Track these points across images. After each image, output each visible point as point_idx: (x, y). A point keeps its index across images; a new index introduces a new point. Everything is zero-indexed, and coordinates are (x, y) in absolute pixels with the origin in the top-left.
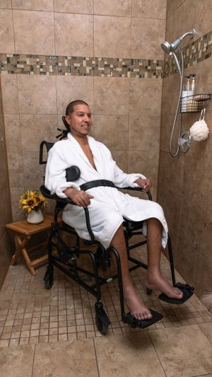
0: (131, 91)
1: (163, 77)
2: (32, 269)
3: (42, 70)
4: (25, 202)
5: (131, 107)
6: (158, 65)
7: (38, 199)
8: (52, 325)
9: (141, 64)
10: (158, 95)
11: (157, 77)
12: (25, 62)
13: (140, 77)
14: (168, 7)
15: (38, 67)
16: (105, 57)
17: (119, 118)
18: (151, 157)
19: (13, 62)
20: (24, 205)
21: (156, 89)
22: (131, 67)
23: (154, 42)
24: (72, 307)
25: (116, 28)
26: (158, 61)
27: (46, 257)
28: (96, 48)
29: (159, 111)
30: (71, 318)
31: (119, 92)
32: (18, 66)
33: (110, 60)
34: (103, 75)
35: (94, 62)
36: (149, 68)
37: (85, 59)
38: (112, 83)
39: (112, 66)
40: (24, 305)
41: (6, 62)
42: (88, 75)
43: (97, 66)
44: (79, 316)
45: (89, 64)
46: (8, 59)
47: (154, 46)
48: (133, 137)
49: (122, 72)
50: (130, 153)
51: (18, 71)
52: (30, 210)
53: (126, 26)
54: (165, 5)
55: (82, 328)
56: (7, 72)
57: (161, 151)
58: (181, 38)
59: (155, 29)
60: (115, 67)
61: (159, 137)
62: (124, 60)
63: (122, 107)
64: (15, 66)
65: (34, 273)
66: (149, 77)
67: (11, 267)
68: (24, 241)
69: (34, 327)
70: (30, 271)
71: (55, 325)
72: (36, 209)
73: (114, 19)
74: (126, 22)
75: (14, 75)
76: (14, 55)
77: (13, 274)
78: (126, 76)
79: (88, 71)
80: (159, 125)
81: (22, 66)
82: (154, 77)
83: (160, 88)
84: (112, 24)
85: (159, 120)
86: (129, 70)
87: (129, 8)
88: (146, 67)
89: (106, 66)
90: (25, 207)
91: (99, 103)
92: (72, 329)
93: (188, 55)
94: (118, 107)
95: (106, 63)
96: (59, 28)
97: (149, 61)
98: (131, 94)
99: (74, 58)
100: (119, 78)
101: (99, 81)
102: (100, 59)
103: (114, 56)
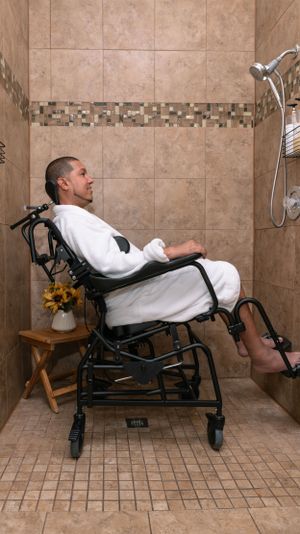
0: (209, 146)
1: (254, 125)
2: (54, 403)
3: (84, 121)
4: (49, 296)
5: (208, 168)
6: (246, 110)
7: (69, 294)
8: (77, 485)
9: (221, 109)
10: (248, 152)
11: (245, 126)
12: (63, 112)
13: (220, 126)
14: (257, 35)
15: (80, 116)
16: (171, 101)
17: (190, 183)
18: (240, 240)
19: (48, 111)
20: (48, 301)
21: (244, 142)
22: (207, 113)
23: (238, 80)
24: (114, 462)
25: (185, 65)
26: (245, 105)
27: (74, 387)
28: (157, 91)
29: (251, 173)
30: (111, 477)
31: (190, 147)
32: (54, 116)
33: (177, 105)
34: (167, 125)
35: (155, 109)
36: (233, 114)
37: (142, 105)
38: (181, 135)
39: (180, 113)
40: (36, 453)
41: (38, 112)
42: (147, 125)
43: (159, 113)
44: (125, 476)
45: (148, 111)
46: (42, 109)
47: (239, 86)
48: (212, 210)
49: (195, 120)
50: (208, 233)
51: (53, 122)
52: (56, 307)
53: (199, 62)
55: (130, 495)
56: (38, 124)
57: (255, 230)
58: (279, 58)
59: (240, 64)
60: (184, 114)
61: (252, 211)
62: (196, 105)
63: (196, 168)
64: (50, 116)
65: (56, 410)
66: (234, 126)
67: (23, 400)
68: (45, 355)
69: (47, 485)
70: (48, 403)
71: (84, 486)
72: (66, 308)
73: (182, 55)
74: (199, 57)
75: (48, 128)
76: (50, 103)
77: (24, 409)
78: (201, 126)
79: (146, 121)
80: (250, 192)
81: (59, 116)
82: (241, 126)
83: (251, 141)
84: (180, 61)
85: (251, 186)
86: (205, 117)
87: (202, 40)
88: (229, 113)
89: (172, 113)
90: (49, 304)
91: (161, 162)
92: (111, 495)
93: (290, 82)
94: (189, 167)
95: (171, 109)
96: (109, 68)
97: (233, 105)
98: (208, 150)
99: (127, 104)
100: (190, 128)
101: (163, 133)
102: (163, 105)
103: (183, 101)
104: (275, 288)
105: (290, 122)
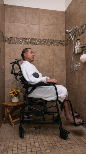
0: (54, 51)
1: (66, 46)
2: (13, 124)
3: (20, 43)
4: (11, 92)
5: (54, 57)
6: (63, 42)
7: (17, 92)
8: (23, 148)
9: (57, 41)
10: (64, 53)
11: (63, 46)
12: (14, 40)
13: (57, 46)
14: (66, 23)
15: (19, 41)
16: (44, 39)
17: (50, 60)
18: (63, 76)
19: (10, 40)
20: (11, 94)
21: (63, 50)
22: (53, 42)
23: (61, 34)
24: (33, 140)
25: (48, 29)
26: (63, 41)
27: (19, 119)
28: (41, 36)
29: (65, 58)
30: (33, 144)
31: (49, 51)
32: (12, 41)
33: (46, 40)
34: (43, 45)
35: (40, 40)
36: (60, 43)
37: (36, 39)
38: (47, 48)
39: (46, 42)
40: (9, 139)
41: (7, 40)
42: (38, 45)
43: (41, 42)
44: (37, 144)
45: (38, 41)
46: (8, 39)
47: (61, 36)
48: (55, 68)
49: (50, 44)
50: (55, 74)
51: (11, 43)
52: (13, 96)
53: (51, 29)
54: (64, 23)
55: (39, 149)
56: (7, 43)
57: (66, 73)
58: (72, 29)
59: (62, 30)
60: (48, 42)
61: (65, 68)
62: (51, 40)
63: (51, 56)
64: (11, 41)
65: (14, 126)
66: (60, 46)
67: (3, 124)
68: (10, 110)
69: (14, 149)
70: (12, 125)
71: (25, 148)
72: (16, 96)
73: (47, 27)
74: (51, 28)
75: (10, 44)
76: (10, 37)
77: (4, 127)
78: (52, 45)
79: (38, 43)
80: (65, 63)
81: (13, 41)
82: (62, 46)
83: (65, 50)
84: (46, 28)
85: (65, 62)
86: (53, 43)
87: (52, 23)
88: (59, 43)
89: (44, 42)
90: (11, 95)
91: (42, 55)
92: (34, 150)
93: (75, 35)
94: (49, 56)
95: (44, 41)
96: (27, 29)
97: (60, 41)
98: (54, 52)
99: (32, 39)
100: (49, 46)
101: (42, 47)
102: (42, 40)
103: (47, 39)
104: (73, 88)
105: (76, 45)
